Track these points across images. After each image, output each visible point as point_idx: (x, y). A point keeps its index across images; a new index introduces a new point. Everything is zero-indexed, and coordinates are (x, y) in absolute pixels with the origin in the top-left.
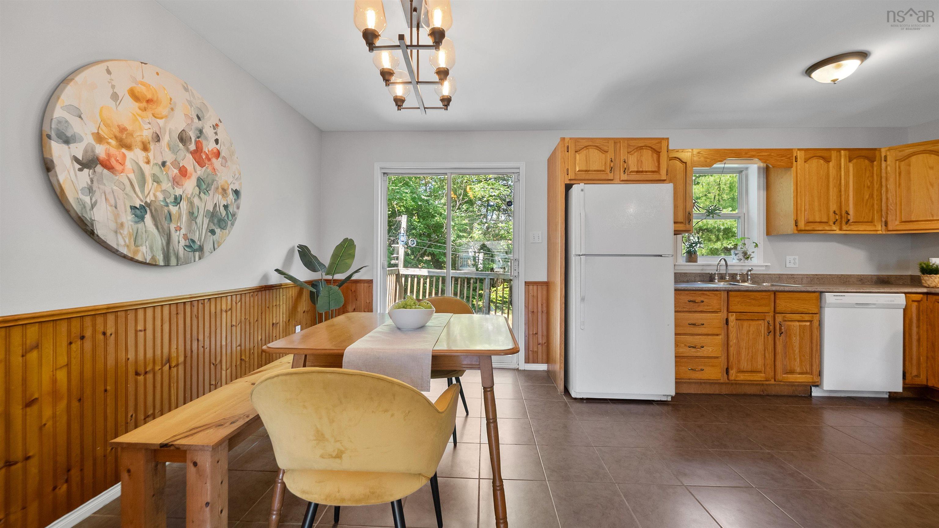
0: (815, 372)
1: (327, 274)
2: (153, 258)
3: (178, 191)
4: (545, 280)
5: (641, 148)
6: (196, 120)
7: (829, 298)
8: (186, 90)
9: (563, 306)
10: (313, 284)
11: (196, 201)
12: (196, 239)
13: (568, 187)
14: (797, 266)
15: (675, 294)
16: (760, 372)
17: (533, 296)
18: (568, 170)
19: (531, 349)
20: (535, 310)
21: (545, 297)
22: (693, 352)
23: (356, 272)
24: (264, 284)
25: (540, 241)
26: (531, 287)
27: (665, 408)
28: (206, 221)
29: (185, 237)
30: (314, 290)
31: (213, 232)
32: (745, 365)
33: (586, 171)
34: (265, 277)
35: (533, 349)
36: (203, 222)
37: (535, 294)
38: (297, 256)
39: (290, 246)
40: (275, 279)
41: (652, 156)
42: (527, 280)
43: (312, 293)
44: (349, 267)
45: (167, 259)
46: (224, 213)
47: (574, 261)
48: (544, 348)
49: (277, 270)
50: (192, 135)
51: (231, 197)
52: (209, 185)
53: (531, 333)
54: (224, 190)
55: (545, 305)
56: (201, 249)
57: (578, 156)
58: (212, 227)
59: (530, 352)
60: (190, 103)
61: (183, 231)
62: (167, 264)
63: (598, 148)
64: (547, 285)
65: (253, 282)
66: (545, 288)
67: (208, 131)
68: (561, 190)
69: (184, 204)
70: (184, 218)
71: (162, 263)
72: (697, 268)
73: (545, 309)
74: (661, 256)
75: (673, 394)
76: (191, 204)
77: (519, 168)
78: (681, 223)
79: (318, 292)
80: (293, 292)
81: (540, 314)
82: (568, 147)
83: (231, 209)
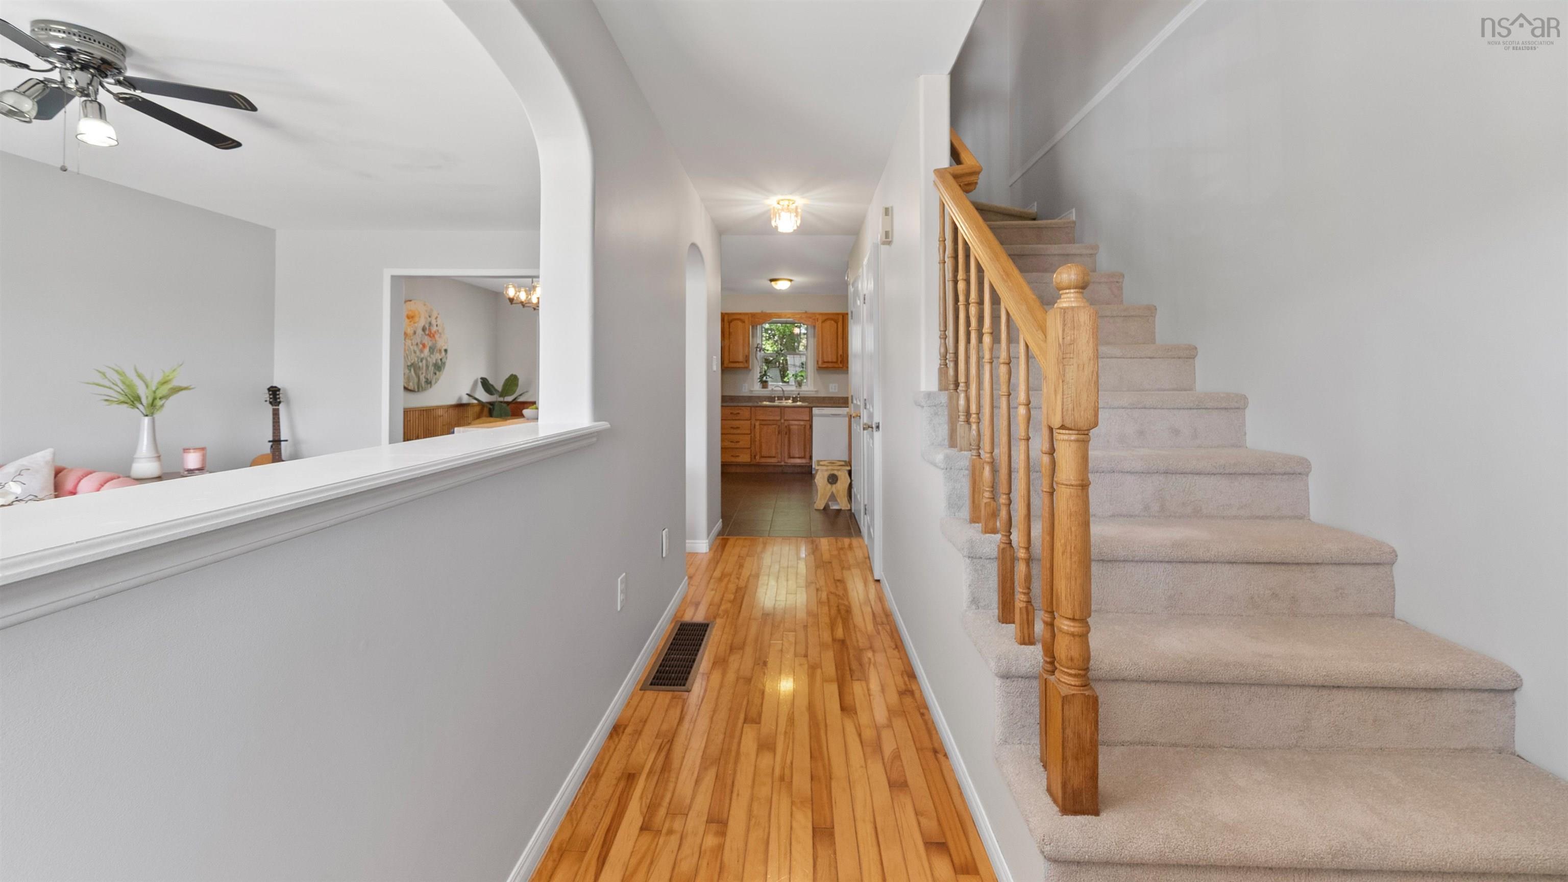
0: (808, 456)
1: (501, 396)
2: (414, 388)
3: (422, 356)
6: (429, 318)
7: (815, 411)
8: (425, 305)
10: (492, 404)
11: (429, 359)
12: (429, 378)
14: (836, 391)
15: (722, 408)
16: (774, 457)
22: (733, 445)
23: (521, 395)
24: (459, 403)
28: (433, 368)
29: (425, 377)
30: (491, 407)
31: (435, 374)
32: (764, 453)
34: (460, 398)
36: (431, 368)
38: (480, 385)
39: (475, 378)
40: (466, 400)
43: (490, 409)
44: (514, 392)
45: (418, 388)
46: (440, 362)
49: (467, 394)
50: (427, 326)
51: (443, 353)
52: (433, 350)
54: (440, 351)
56: (430, 383)
58: (435, 371)
60: (426, 311)
61: (424, 375)
62: (418, 391)
65: (453, 402)
67: (434, 322)
69: (424, 362)
70: (424, 368)
71: (416, 390)
72: (767, 392)
76: (427, 360)
78: (741, 362)
79: (494, 409)
80: (477, 409)
83: (443, 360)
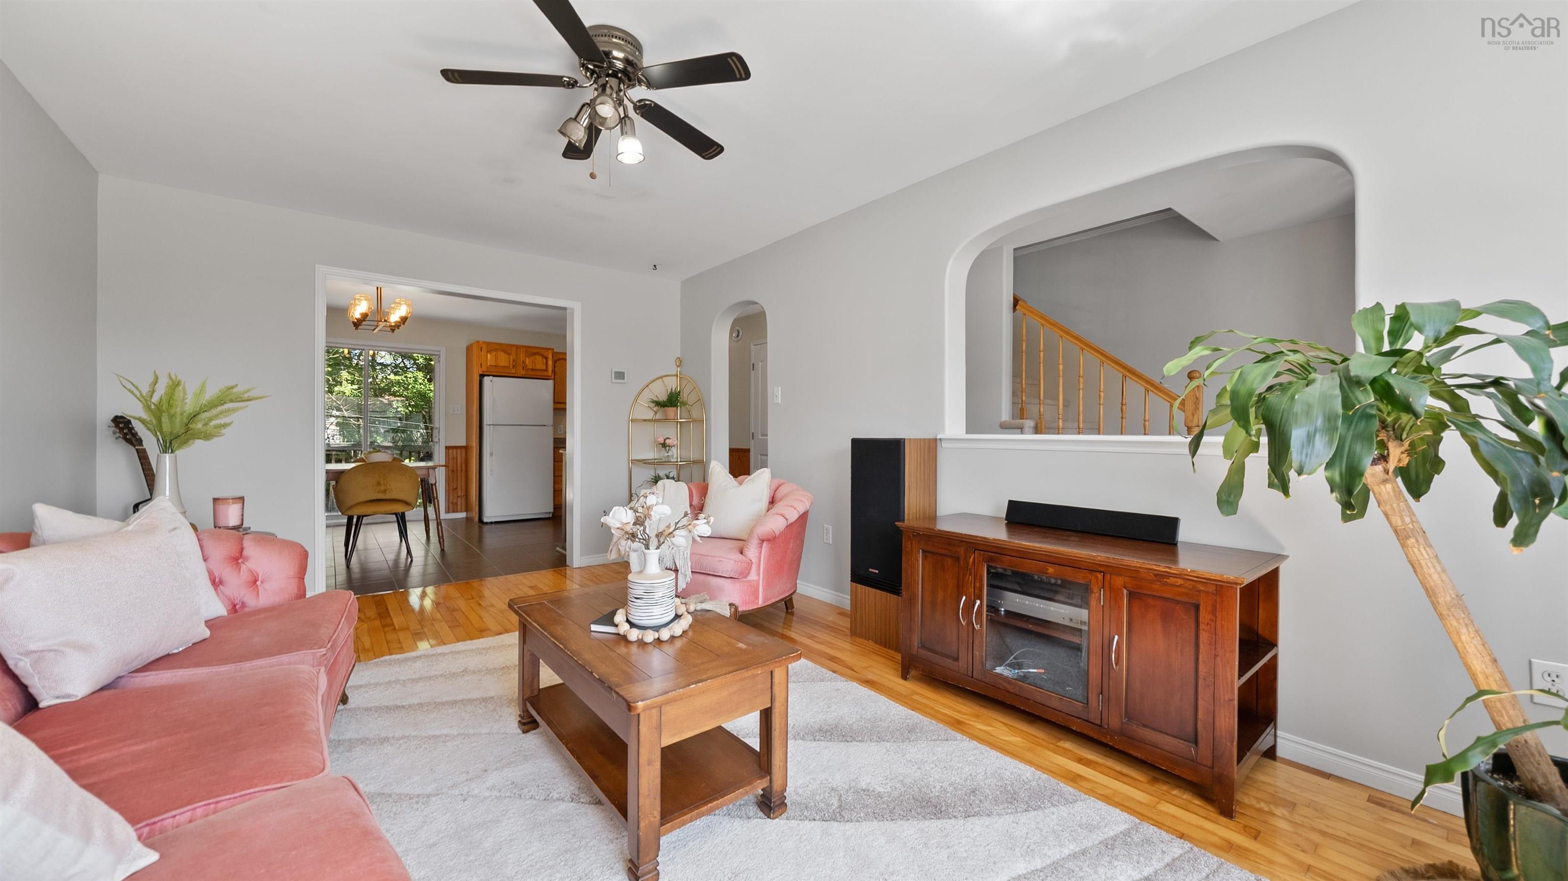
4: (464, 444)
5: (535, 354)
9: (478, 461)
13: (482, 376)
17: (453, 458)
18: (481, 364)
19: (451, 501)
20: (455, 469)
21: (464, 459)
25: (459, 413)
26: (451, 451)
27: (547, 522)
33: (495, 366)
35: (453, 500)
37: (455, 456)
41: (543, 361)
42: (447, 445)
47: (486, 429)
48: (463, 500)
53: (451, 488)
55: (464, 465)
57: (489, 355)
59: (450, 504)
63: (505, 351)
64: (466, 448)
66: (463, 450)
68: (476, 379)
73: (464, 468)
74: (545, 426)
75: (552, 510)
77: (440, 351)
81: (459, 473)
82: (481, 348)
